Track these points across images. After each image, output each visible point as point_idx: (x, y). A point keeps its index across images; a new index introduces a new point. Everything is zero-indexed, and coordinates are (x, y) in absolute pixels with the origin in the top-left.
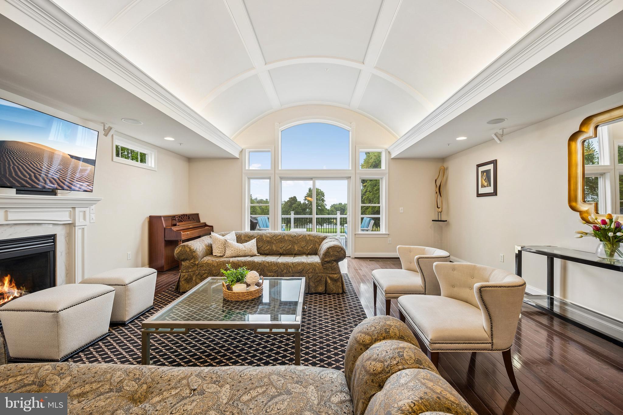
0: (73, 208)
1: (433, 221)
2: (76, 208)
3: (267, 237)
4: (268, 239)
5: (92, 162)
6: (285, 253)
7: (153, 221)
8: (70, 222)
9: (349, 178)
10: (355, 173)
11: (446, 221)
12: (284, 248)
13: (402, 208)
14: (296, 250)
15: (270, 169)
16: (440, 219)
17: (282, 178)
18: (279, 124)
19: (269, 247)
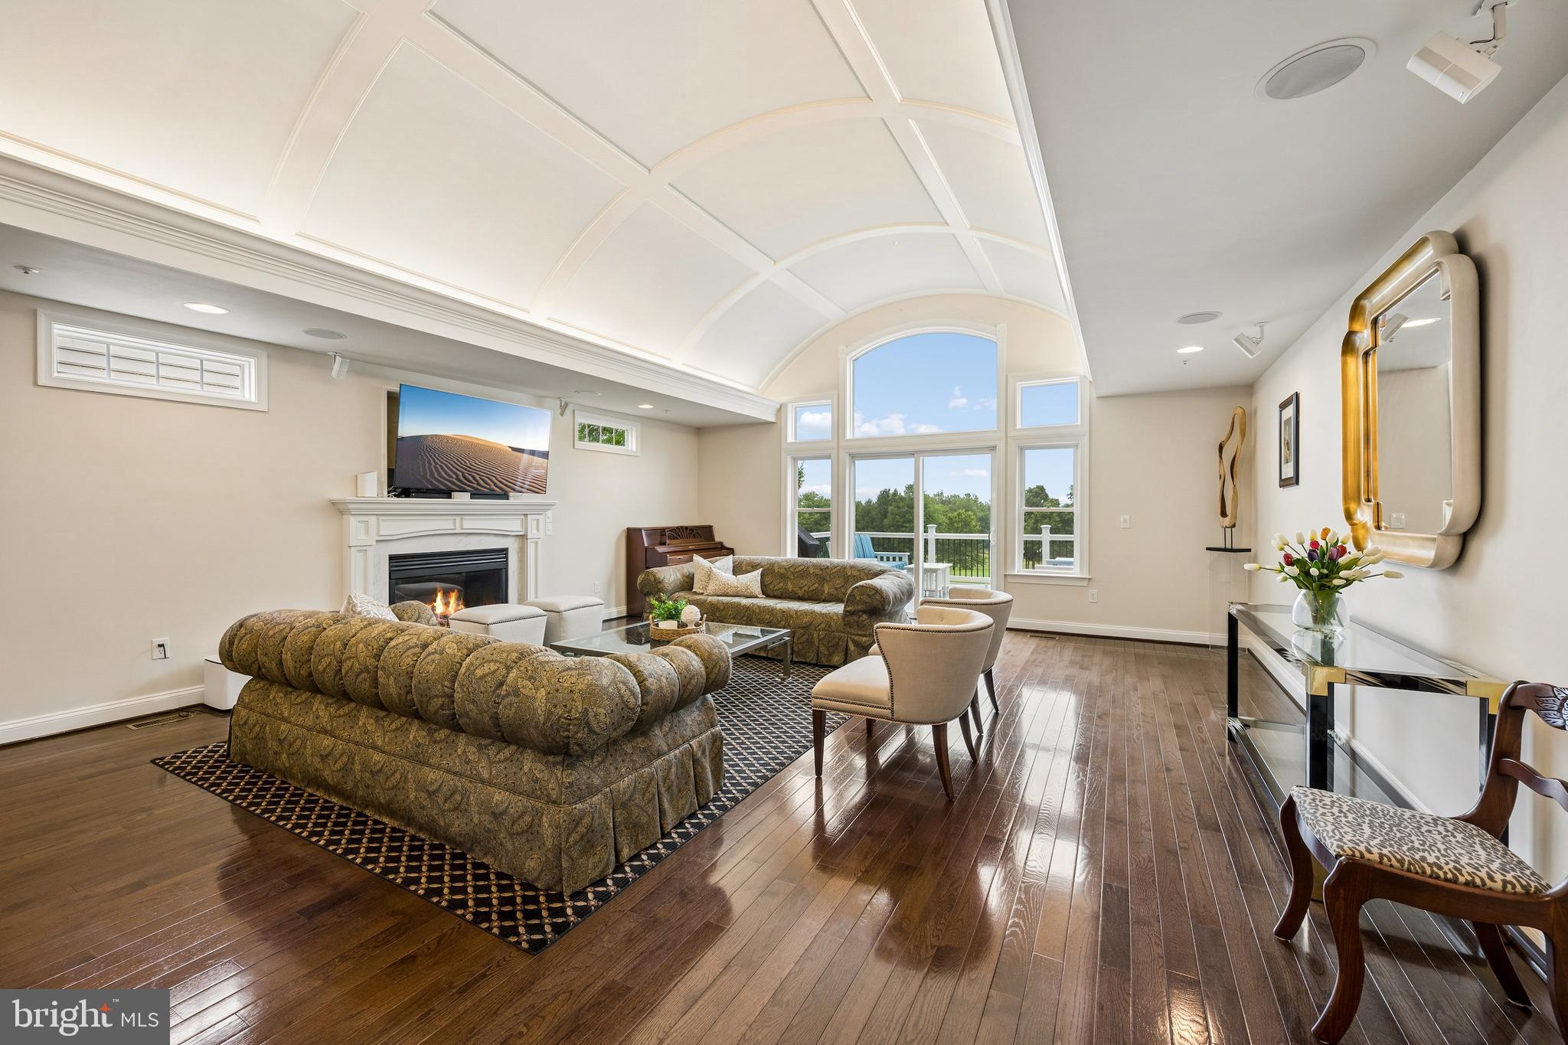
0: (525, 515)
1: (1208, 549)
2: (528, 516)
3: (780, 566)
4: (782, 571)
5: (545, 455)
6: (806, 596)
7: (632, 536)
8: (522, 533)
9: (993, 448)
10: (1006, 437)
11: (1249, 550)
12: (806, 588)
13: (1127, 517)
14: (826, 592)
15: (830, 438)
16: (1229, 546)
17: (854, 457)
18: (847, 347)
19: (782, 584)
